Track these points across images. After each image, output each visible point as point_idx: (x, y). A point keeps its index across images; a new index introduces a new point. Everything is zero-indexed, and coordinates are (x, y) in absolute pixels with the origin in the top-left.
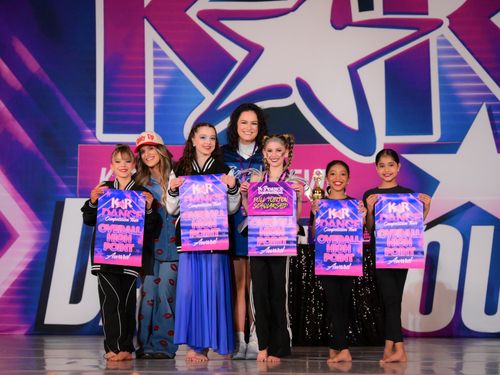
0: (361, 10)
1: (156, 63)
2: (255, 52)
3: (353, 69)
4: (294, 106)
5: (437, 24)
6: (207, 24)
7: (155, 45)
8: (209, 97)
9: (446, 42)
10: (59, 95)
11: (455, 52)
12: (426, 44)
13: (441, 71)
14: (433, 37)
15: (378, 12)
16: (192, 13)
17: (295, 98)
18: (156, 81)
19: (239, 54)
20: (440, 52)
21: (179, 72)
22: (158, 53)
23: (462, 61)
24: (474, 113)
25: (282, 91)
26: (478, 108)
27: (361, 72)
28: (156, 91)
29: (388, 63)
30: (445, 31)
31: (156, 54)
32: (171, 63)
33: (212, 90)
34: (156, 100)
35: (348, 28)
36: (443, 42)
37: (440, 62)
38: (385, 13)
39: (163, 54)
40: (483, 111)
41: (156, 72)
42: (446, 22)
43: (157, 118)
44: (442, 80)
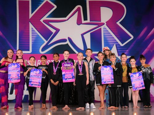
0: (84, 20)
1: (32, 33)
2: (58, 30)
3: (82, 35)
4: (67, 44)
5: (103, 24)
6: (46, 24)
7: (32, 29)
8: (46, 42)
9: (106, 29)
10: (7, 41)
11: (107, 31)
12: (101, 29)
13: (104, 36)
14: (102, 27)
15: (88, 21)
16: (42, 20)
17: (68, 42)
18: (32, 38)
19: (54, 31)
20: (104, 31)
21: (38, 35)
22: (33, 31)
23: (109, 33)
24: (112, 46)
25: (65, 40)
26: (113, 45)
27: (84, 36)
28: (32, 40)
29: (91, 34)
30: (105, 26)
31: (32, 31)
32: (36, 33)
33: (47, 40)
34: (32, 42)
35: (81, 25)
36: (105, 28)
37: (104, 33)
38: (90, 21)
39: (34, 31)
40: (115, 46)
41: (32, 35)
42: (105, 24)
43: (32, 47)
44: (104, 38)
